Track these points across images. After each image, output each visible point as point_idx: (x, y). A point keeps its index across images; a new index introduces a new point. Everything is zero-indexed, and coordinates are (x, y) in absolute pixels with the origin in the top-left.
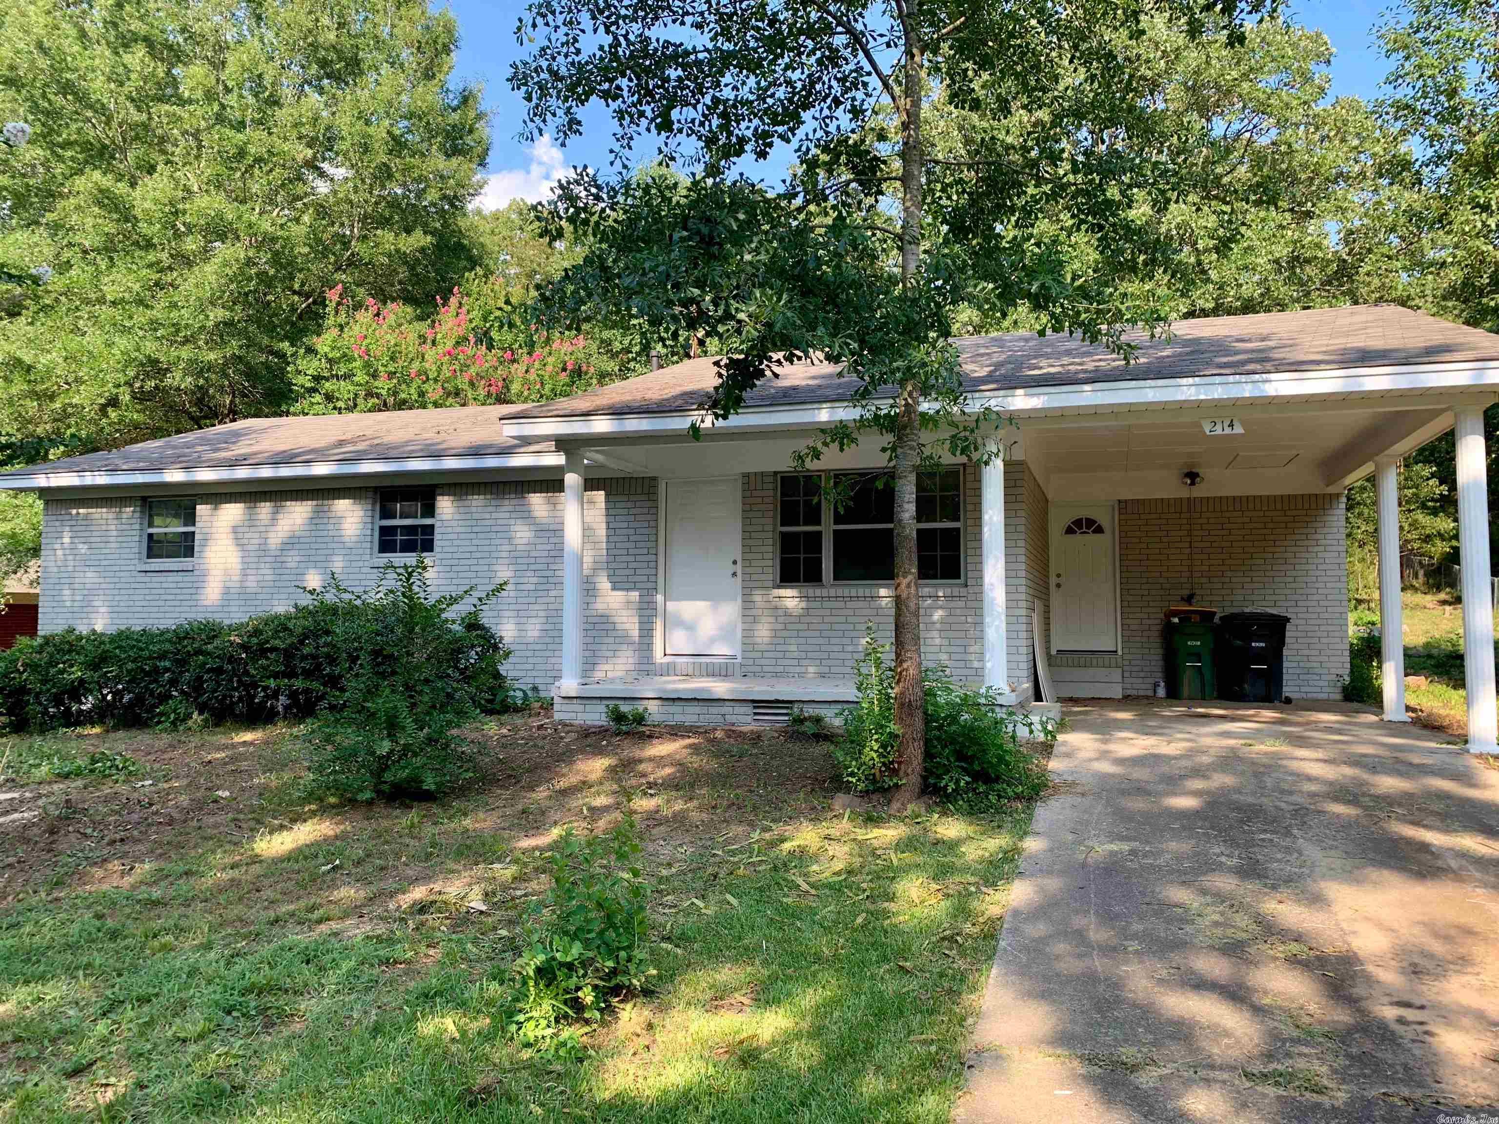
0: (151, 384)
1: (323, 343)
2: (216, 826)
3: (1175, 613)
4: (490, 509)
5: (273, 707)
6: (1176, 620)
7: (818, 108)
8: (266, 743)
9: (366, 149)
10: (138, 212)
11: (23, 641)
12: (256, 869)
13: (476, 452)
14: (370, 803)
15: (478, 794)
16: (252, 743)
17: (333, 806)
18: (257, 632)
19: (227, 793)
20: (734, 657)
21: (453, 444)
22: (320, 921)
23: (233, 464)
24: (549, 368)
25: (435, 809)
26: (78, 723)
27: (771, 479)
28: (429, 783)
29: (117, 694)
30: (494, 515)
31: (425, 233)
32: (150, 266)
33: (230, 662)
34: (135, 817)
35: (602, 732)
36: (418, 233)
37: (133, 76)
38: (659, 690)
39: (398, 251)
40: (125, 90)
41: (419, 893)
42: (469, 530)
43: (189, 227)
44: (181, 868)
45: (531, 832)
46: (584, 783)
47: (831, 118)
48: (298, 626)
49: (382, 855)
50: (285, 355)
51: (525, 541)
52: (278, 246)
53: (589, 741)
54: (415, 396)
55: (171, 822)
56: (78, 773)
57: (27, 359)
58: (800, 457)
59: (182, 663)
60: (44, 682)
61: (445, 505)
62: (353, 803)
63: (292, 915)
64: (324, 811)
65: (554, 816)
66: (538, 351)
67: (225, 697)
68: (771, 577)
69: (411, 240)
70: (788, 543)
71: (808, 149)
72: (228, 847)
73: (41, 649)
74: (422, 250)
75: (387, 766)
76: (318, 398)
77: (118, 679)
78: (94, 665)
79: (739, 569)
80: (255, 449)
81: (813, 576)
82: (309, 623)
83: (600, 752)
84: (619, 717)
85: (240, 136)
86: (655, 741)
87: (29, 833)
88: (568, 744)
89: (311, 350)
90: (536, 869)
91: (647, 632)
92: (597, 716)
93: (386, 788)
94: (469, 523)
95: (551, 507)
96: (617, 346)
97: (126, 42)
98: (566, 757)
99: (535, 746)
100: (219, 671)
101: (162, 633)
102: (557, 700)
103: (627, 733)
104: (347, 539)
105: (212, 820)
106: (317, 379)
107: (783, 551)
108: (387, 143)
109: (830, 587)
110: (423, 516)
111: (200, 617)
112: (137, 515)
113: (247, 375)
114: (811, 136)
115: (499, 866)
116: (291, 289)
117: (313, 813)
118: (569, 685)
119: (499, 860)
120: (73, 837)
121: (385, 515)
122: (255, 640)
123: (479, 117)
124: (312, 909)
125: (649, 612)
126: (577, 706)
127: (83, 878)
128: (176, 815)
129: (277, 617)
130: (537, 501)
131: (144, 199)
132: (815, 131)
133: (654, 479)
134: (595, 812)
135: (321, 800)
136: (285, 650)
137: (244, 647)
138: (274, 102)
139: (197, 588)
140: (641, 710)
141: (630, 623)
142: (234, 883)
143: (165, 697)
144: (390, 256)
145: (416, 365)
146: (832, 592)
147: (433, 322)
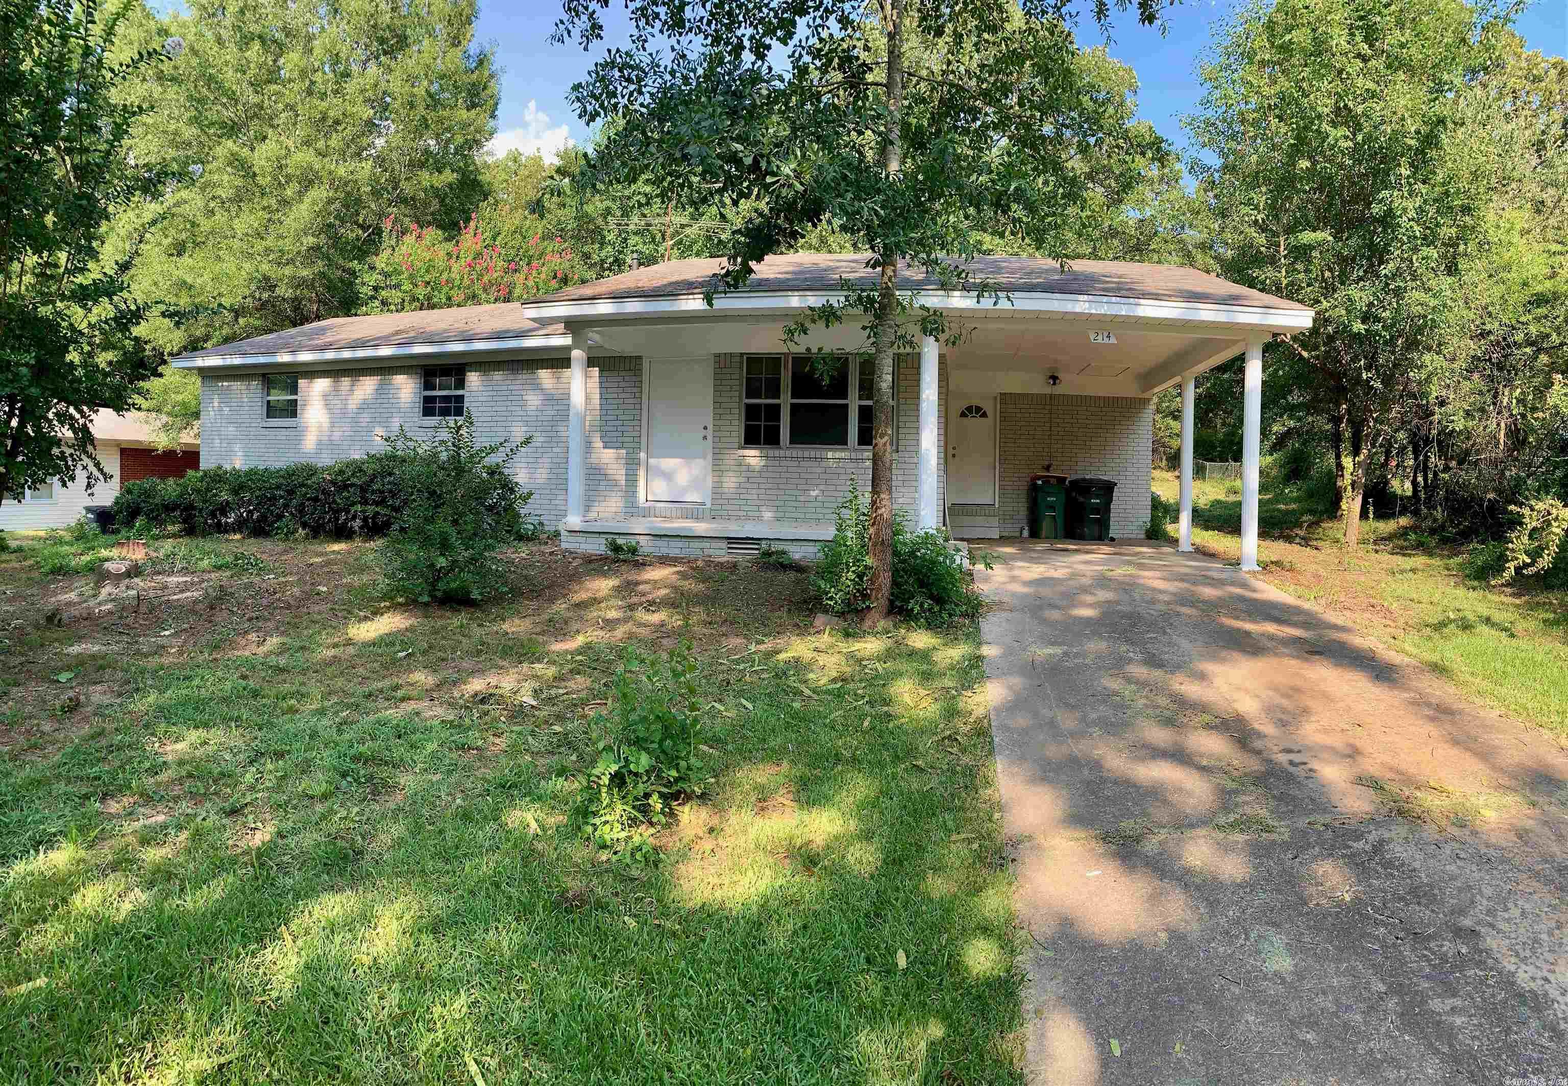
0: (265, 296)
1: (380, 261)
2: (319, 613)
3: (1039, 478)
4: (509, 382)
5: (352, 527)
6: (1040, 482)
7: (812, 15)
8: (349, 553)
9: (412, 106)
10: (256, 169)
11: (190, 473)
12: (351, 650)
13: (498, 336)
14: (426, 604)
15: (509, 603)
16: (339, 553)
17: (401, 604)
18: (341, 472)
19: (325, 589)
20: (703, 504)
21: (478, 331)
22: (403, 700)
23: (323, 348)
24: (543, 276)
25: (478, 614)
26: (226, 532)
27: (738, 359)
28: (475, 595)
29: (250, 512)
30: (510, 387)
31: (453, 171)
32: (264, 209)
33: (323, 493)
34: (265, 602)
35: (603, 559)
36: (448, 171)
37: (252, 65)
38: (650, 529)
39: (432, 187)
40: (247, 77)
41: (476, 685)
42: (490, 399)
43: (289, 178)
44: (298, 644)
45: (560, 638)
46: (595, 599)
47: (823, 27)
48: (370, 469)
49: (443, 649)
50: (355, 272)
51: (534, 408)
52: (349, 189)
53: (592, 566)
54: (444, 300)
55: (289, 607)
56: (226, 566)
57: (189, 280)
58: (790, 330)
59: (291, 492)
60: (205, 502)
61: (473, 379)
62: (415, 602)
63: (381, 691)
64: (395, 607)
65: (575, 626)
66: (535, 263)
67: (320, 518)
68: (737, 440)
69: (442, 177)
70: (752, 412)
71: (801, 56)
72: (330, 630)
73: (202, 479)
74: (450, 186)
75: (439, 578)
76: (377, 303)
77: (250, 502)
78: (235, 492)
79: (710, 433)
80: (339, 337)
81: (772, 439)
82: (377, 467)
83: (605, 575)
84: (617, 548)
85: (323, 104)
86: (648, 568)
87: (197, 607)
88: (576, 568)
89: (372, 268)
90: (571, 671)
91: (632, 481)
92: (597, 547)
93: (439, 594)
94: (491, 393)
95: (555, 381)
96: (595, 258)
97: (245, 41)
98: (575, 577)
99: (549, 567)
100: (316, 499)
101: (278, 471)
102: (563, 533)
103: (625, 561)
104: (402, 405)
105: (317, 608)
106: (375, 289)
107: (747, 419)
108: (425, 100)
109: (786, 449)
110: (456, 388)
111: (303, 461)
112: (260, 387)
113: (329, 288)
114: (803, 44)
115: (540, 666)
116: (356, 223)
117: (388, 608)
118: (574, 521)
119: (539, 660)
120: (225, 614)
121: (428, 386)
122: (340, 478)
123: (492, 76)
124: (396, 688)
125: (634, 467)
126: (580, 539)
127: (233, 645)
128: (292, 602)
129: (355, 461)
130: (545, 376)
131: (260, 159)
132: (807, 38)
133: (640, 358)
134: (610, 624)
135: (392, 599)
136: (361, 486)
137: (333, 482)
138: (347, 75)
139: (299, 440)
140: (634, 544)
141: (619, 473)
142: (335, 659)
143: (280, 517)
144: (425, 190)
145: (445, 276)
146: (788, 453)
147: (458, 242)
